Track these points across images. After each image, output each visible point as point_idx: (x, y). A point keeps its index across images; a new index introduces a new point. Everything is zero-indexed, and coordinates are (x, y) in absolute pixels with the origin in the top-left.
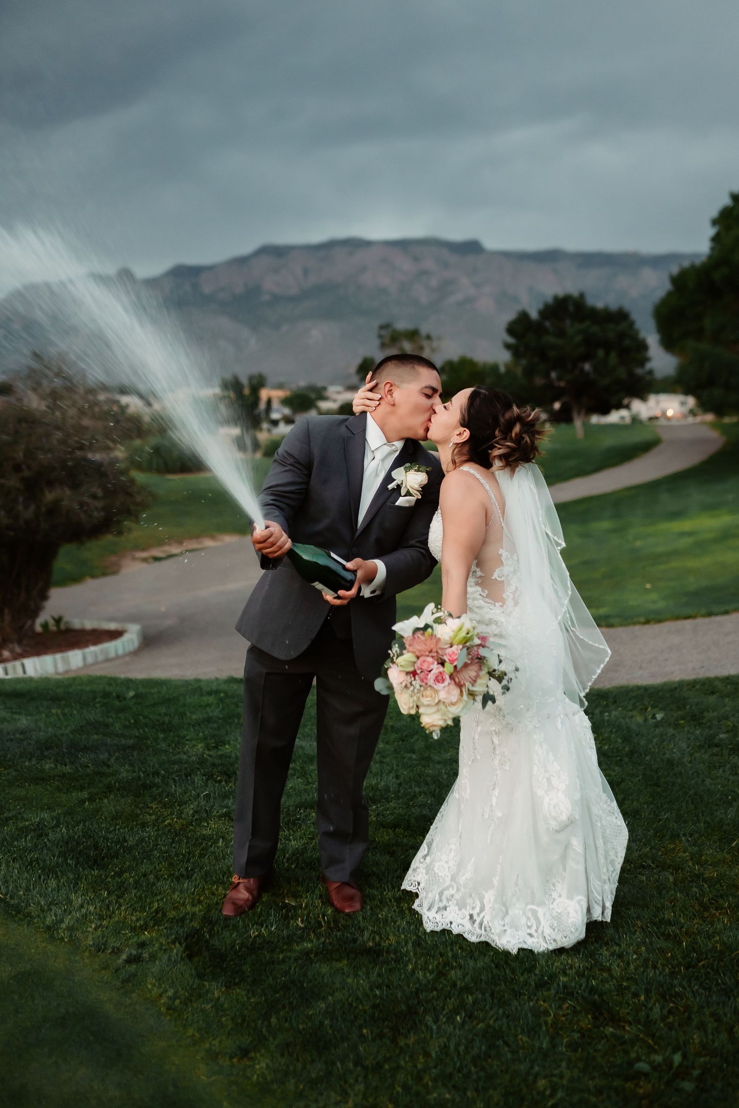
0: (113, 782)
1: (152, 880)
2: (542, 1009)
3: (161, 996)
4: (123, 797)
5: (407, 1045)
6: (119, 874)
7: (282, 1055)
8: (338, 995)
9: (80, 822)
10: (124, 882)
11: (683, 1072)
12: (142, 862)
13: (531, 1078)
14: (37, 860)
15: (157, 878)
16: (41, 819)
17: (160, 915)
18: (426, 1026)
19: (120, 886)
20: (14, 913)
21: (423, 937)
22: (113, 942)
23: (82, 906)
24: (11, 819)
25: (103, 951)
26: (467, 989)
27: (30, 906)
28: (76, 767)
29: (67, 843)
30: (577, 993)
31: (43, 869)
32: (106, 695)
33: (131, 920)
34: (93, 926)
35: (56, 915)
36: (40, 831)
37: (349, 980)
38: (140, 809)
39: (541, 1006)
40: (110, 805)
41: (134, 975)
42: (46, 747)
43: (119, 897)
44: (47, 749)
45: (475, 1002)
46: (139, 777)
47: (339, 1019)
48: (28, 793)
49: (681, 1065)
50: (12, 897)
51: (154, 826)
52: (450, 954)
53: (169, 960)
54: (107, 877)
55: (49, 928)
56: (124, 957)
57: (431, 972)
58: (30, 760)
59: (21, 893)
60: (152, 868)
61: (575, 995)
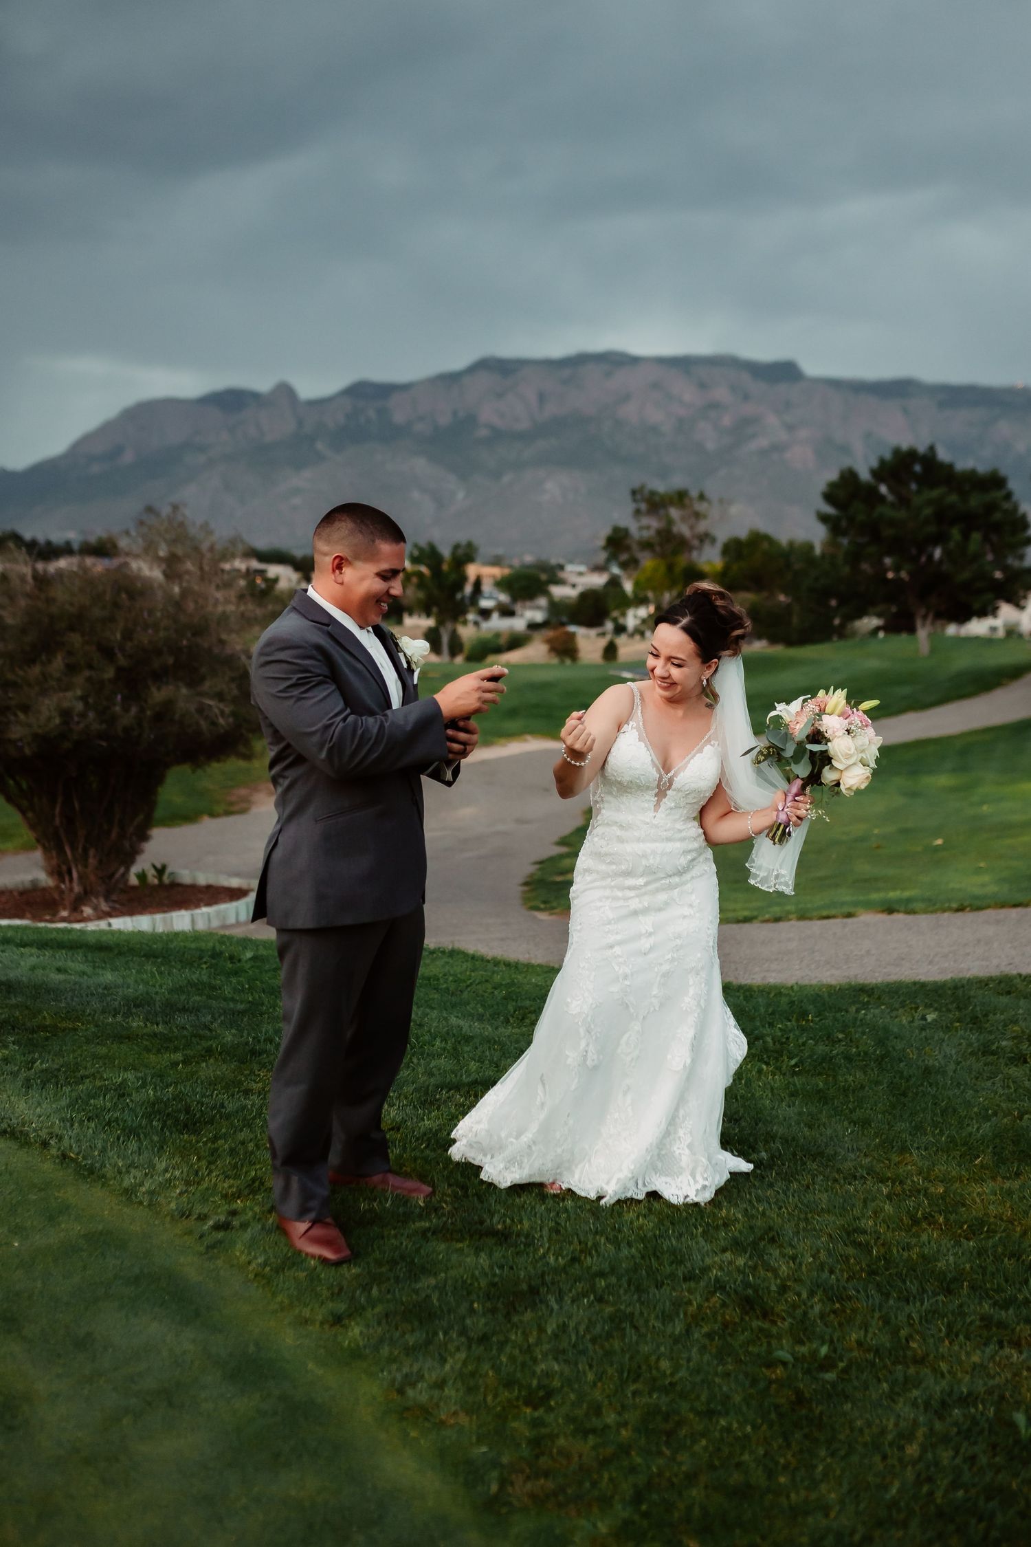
0: (214, 1046)
1: (250, 1149)
2: (685, 1300)
3: (249, 1263)
4: (224, 1061)
5: (521, 1321)
6: (215, 1139)
7: (379, 1323)
8: (452, 1273)
9: (171, 1085)
10: (218, 1149)
11: (827, 1364)
12: (241, 1130)
13: (653, 1358)
14: (117, 1120)
15: (257, 1146)
16: (125, 1080)
17: (257, 1184)
18: (547, 1306)
19: (214, 1152)
20: (86, 1173)
21: (563, 1225)
22: (199, 1209)
23: (166, 1170)
24: (87, 1077)
25: (187, 1218)
26: (601, 1274)
27: (105, 1167)
28: (171, 1028)
29: (153, 1104)
30: (730, 1287)
31: (123, 1130)
32: (215, 955)
33: (223, 1188)
34: (178, 1191)
35: (135, 1178)
36: (121, 1092)
37: (468, 1260)
38: (245, 1076)
39: (685, 1297)
40: (208, 1070)
41: (220, 1242)
42: (135, 1004)
43: (210, 1163)
44: (136, 1006)
45: (607, 1286)
46: (247, 1043)
47: (449, 1294)
48: (109, 1051)
49: (826, 1357)
50: (84, 1158)
51: (260, 1093)
52: (590, 1244)
53: (263, 1228)
54: (198, 1142)
55: (126, 1191)
56: (211, 1223)
57: (563, 1258)
58: (114, 1016)
59: (96, 1153)
60: (252, 1136)
61: (728, 1288)
